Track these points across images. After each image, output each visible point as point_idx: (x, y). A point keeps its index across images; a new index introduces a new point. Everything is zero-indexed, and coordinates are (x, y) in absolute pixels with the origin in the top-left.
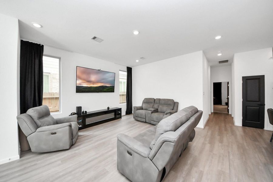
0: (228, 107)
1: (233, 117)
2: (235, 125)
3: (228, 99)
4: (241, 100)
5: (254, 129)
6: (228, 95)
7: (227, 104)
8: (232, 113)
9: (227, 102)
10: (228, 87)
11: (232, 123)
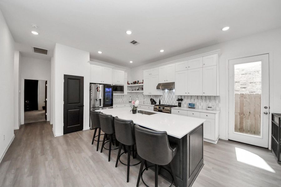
0: (46, 112)
1: (52, 125)
2: (55, 136)
3: (46, 102)
4: (62, 103)
5: (75, 133)
6: (46, 97)
7: (45, 108)
8: (50, 120)
9: (44, 105)
10: (46, 87)
11: (52, 134)
